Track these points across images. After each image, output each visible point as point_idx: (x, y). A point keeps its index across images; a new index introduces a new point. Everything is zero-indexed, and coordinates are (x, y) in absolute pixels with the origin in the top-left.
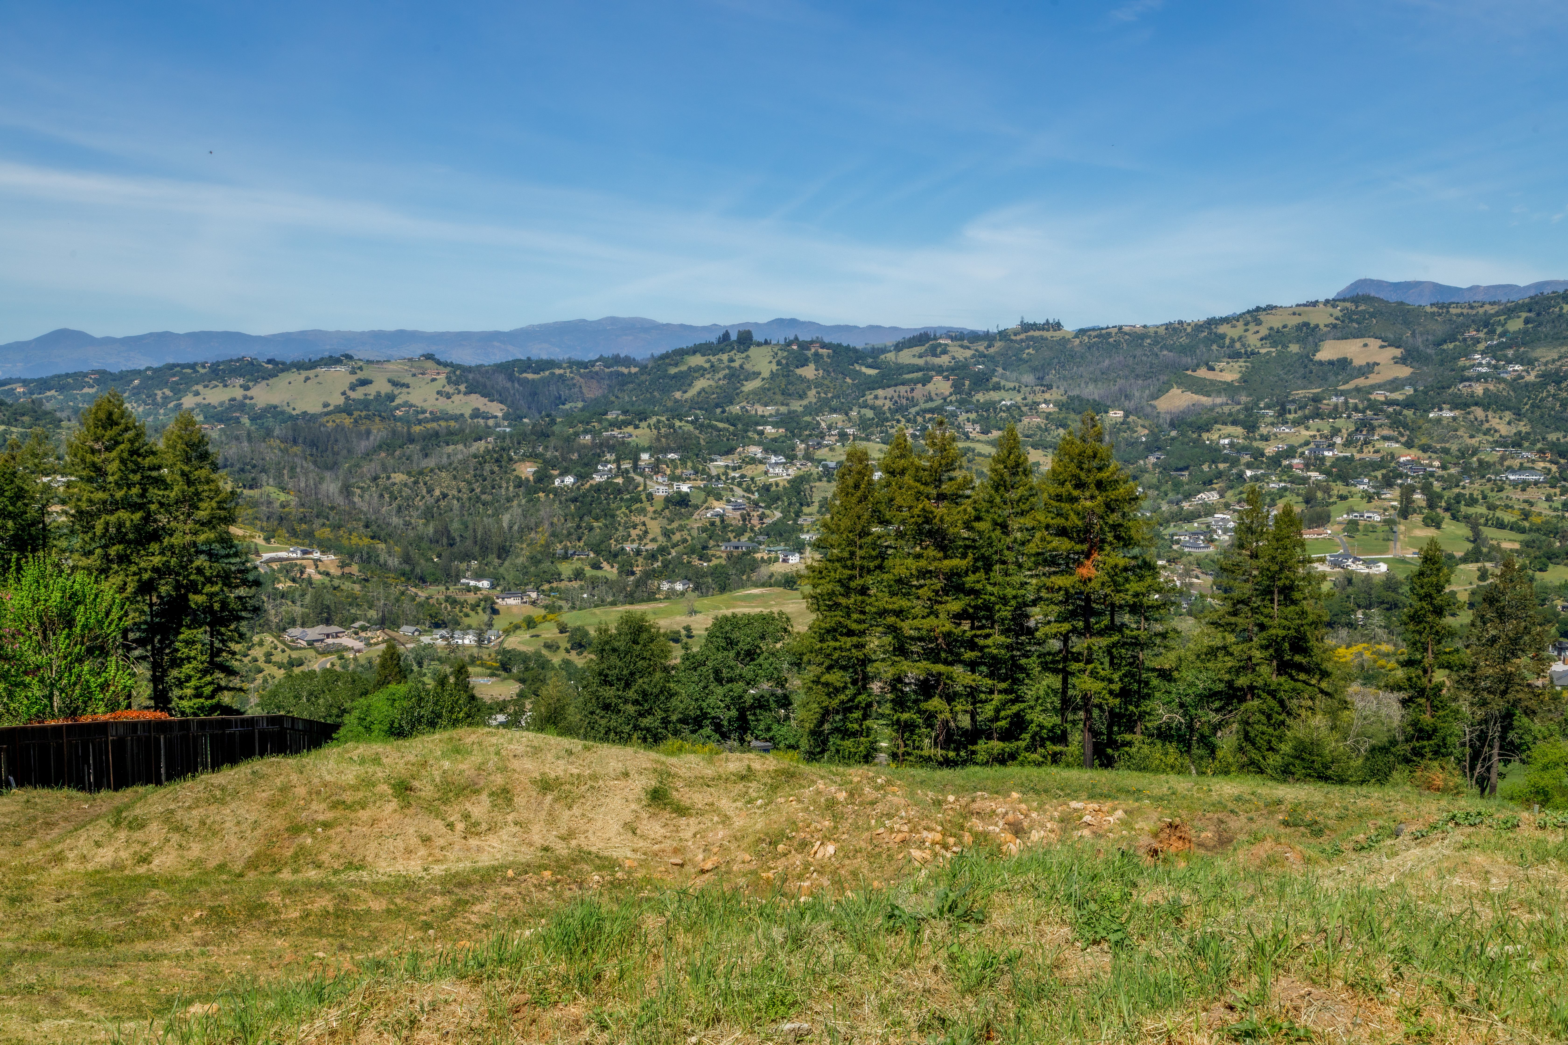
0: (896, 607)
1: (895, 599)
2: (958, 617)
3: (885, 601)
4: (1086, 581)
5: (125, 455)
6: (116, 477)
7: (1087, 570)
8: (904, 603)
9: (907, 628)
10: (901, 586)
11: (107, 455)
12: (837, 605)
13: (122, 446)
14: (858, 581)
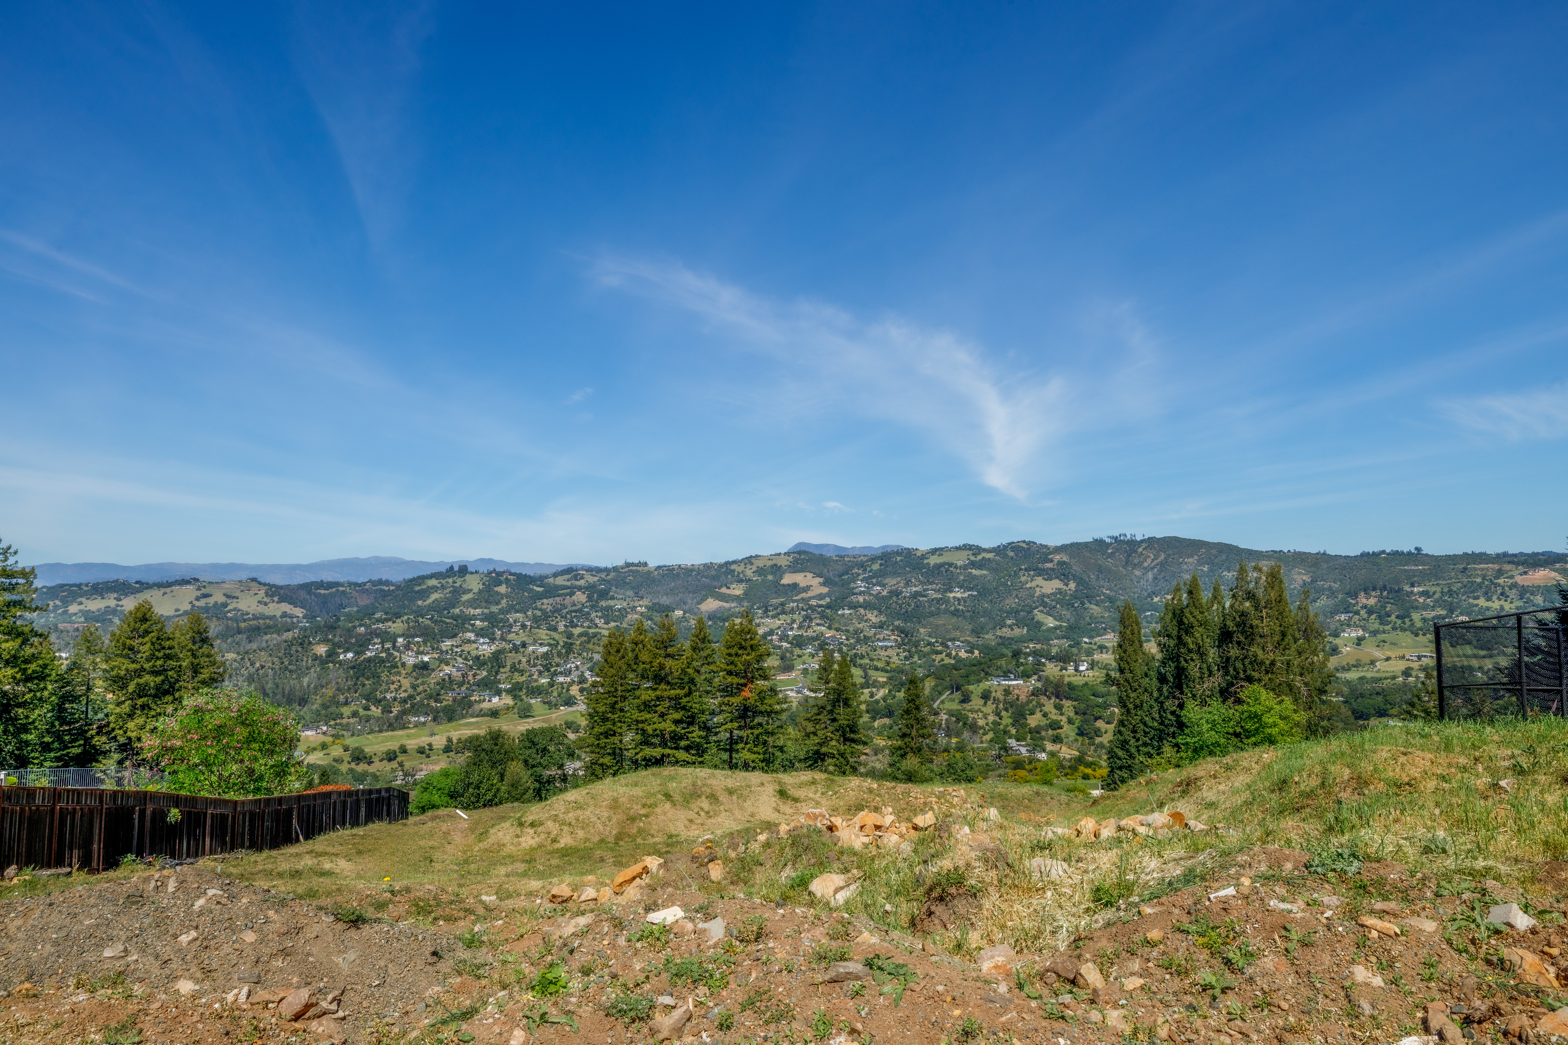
0: (643, 718)
1: (642, 714)
2: (677, 722)
3: (636, 715)
4: (746, 699)
5: (154, 640)
6: (147, 654)
7: (746, 693)
8: (648, 716)
9: (649, 729)
10: (647, 706)
11: (140, 640)
12: (607, 719)
13: (153, 634)
14: (620, 705)
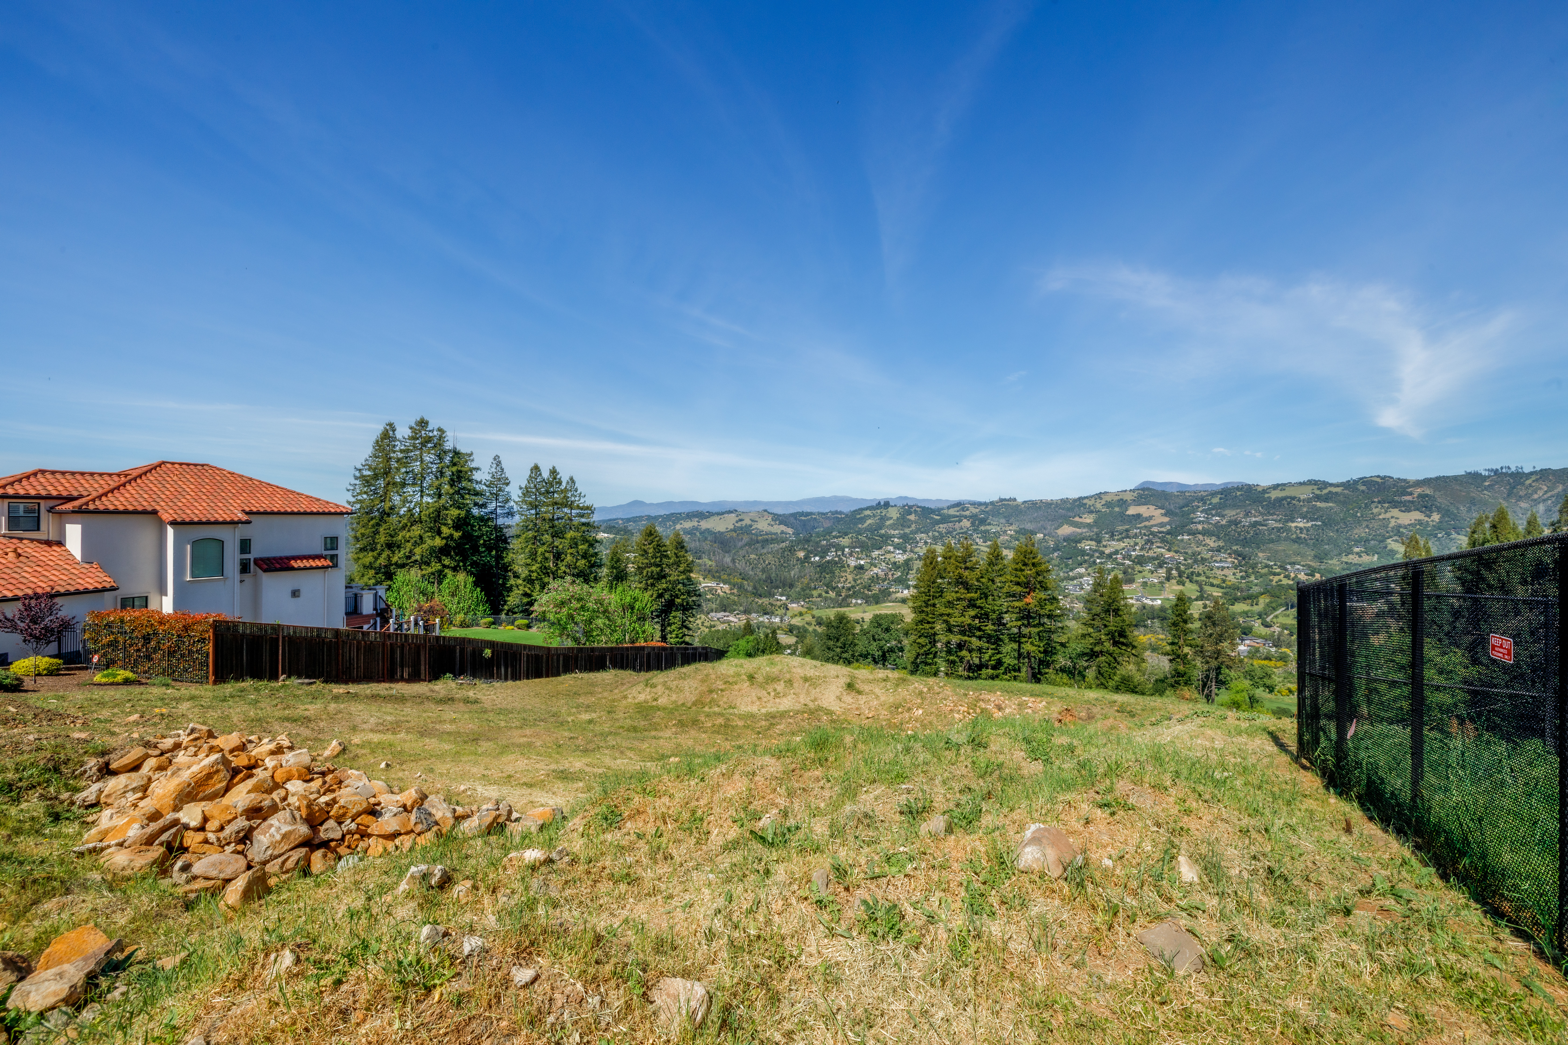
0: (947, 613)
1: (947, 609)
2: (974, 617)
3: (943, 610)
4: (1028, 604)
7: (1029, 600)
8: (951, 611)
9: (952, 621)
10: (950, 604)
12: (923, 611)
14: (932, 602)
